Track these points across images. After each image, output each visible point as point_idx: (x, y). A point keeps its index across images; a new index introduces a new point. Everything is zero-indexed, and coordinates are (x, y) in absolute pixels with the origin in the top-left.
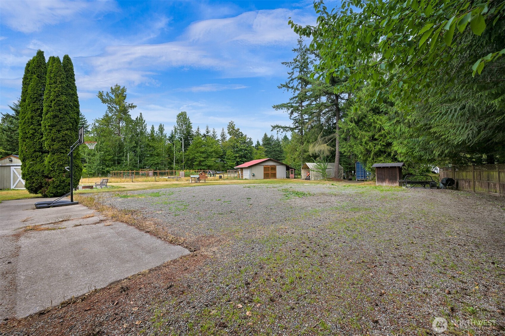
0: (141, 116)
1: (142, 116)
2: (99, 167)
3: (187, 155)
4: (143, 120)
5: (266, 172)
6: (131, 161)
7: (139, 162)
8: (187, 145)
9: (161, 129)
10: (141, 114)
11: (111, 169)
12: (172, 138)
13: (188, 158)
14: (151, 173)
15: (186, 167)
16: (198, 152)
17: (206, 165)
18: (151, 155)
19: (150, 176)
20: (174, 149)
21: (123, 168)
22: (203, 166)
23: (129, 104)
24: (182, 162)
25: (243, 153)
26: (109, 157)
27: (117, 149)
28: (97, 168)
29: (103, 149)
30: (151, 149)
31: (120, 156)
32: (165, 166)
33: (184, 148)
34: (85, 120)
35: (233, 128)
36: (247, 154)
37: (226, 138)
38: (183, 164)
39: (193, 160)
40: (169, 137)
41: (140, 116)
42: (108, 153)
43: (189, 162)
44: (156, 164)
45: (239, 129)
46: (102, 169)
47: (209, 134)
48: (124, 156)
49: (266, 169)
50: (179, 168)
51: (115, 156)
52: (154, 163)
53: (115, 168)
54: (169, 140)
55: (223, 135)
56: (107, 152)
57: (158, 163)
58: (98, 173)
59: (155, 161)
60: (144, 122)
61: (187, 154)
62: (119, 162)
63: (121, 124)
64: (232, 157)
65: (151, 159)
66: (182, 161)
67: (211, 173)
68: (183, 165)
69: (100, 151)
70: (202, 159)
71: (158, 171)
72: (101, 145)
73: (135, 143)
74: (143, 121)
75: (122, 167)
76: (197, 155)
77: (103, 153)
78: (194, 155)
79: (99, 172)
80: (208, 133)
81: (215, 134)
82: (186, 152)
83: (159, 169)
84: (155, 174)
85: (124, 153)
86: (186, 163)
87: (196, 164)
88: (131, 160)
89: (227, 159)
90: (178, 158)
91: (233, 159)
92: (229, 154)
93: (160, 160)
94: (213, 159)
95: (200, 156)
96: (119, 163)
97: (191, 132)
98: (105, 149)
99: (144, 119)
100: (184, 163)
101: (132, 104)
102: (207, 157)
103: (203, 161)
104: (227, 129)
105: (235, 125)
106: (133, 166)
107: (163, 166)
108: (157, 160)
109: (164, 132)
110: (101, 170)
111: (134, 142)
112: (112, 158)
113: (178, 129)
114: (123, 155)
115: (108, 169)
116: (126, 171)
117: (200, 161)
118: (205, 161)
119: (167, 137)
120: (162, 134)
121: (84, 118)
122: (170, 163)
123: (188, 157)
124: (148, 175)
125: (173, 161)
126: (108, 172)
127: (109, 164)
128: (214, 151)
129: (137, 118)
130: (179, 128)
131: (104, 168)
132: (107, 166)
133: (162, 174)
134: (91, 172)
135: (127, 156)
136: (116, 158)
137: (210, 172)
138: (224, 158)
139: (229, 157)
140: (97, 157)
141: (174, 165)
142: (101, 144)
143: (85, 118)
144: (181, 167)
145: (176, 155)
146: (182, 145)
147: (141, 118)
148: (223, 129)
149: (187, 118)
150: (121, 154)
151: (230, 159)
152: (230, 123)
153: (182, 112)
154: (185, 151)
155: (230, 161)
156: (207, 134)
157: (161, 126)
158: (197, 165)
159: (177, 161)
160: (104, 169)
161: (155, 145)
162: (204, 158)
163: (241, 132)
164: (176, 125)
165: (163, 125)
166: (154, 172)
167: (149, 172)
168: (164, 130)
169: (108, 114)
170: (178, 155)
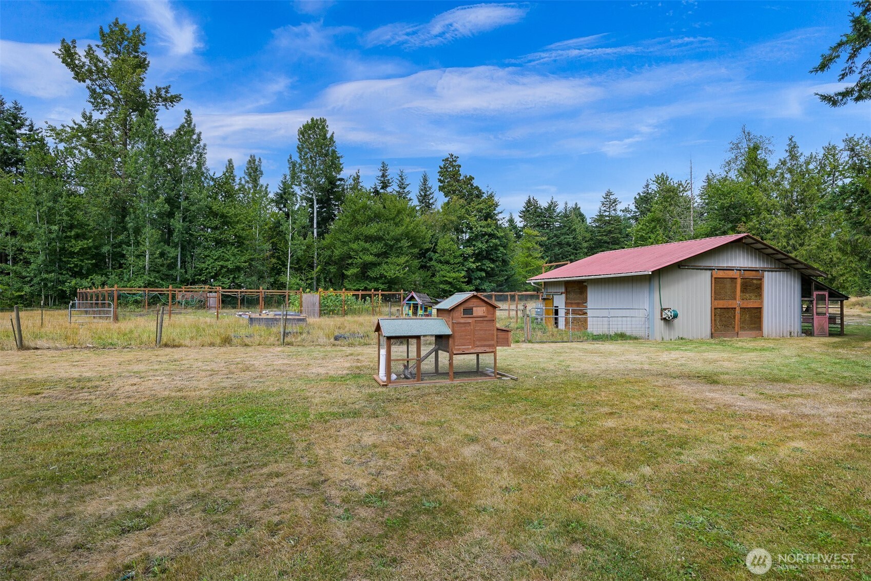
0: (189, 121)
1: (191, 123)
3: (328, 247)
4: (193, 131)
5: (722, 304)
7: (182, 263)
8: (325, 220)
9: (254, 170)
10: (188, 113)
11: (85, 283)
12: (283, 198)
13: (330, 257)
14: (213, 299)
15: (323, 283)
16: (357, 238)
17: (382, 276)
18: (219, 243)
19: (210, 308)
20: (288, 226)
21: (129, 280)
22: (375, 279)
23: (158, 89)
24: (311, 266)
25: (484, 247)
30: (217, 222)
31: (120, 245)
32: (261, 277)
33: (319, 226)
35: (455, 176)
36: (496, 247)
37: (432, 204)
38: (314, 274)
39: (343, 262)
40: (277, 194)
41: (187, 121)
43: (333, 269)
44: (230, 271)
45: (471, 178)
47: (389, 190)
48: (128, 244)
49: (720, 286)
50: (303, 284)
52: (222, 267)
54: (277, 203)
55: (425, 195)
56: (71, 227)
57: (238, 269)
58: (46, 297)
59: (227, 260)
60: (199, 139)
61: (325, 243)
64: (455, 257)
65: (216, 254)
66: (313, 263)
67: (419, 302)
68: (315, 276)
70: (370, 258)
74: (195, 137)
75: (125, 279)
76: (355, 246)
78: (345, 248)
80: (385, 186)
81: (406, 190)
82: (324, 239)
84: (228, 301)
85: (130, 233)
86: (323, 270)
87: (353, 275)
89: (440, 262)
90: (300, 253)
91: (457, 261)
92: (447, 246)
93: (243, 259)
94: (402, 260)
95: (365, 250)
97: (338, 183)
98: (65, 218)
99: (197, 131)
100: (316, 270)
101: (167, 89)
102: (385, 255)
103: (374, 265)
104: (437, 176)
105: (460, 166)
106: (160, 275)
107: (254, 278)
108: (234, 257)
109: (262, 181)
110: (53, 285)
112: (91, 247)
113: (302, 171)
114: (128, 238)
117: (366, 267)
118: (379, 264)
119: (271, 195)
120: (255, 186)
122: (277, 271)
123: (329, 253)
124: (202, 305)
125: (285, 266)
126: (76, 292)
127: (82, 267)
128: (407, 235)
129: (179, 128)
130: (304, 168)
133: (250, 302)
137: (412, 298)
138: (431, 259)
139: (447, 257)
141: (288, 277)
144: (309, 282)
145: (295, 246)
146: (312, 220)
147: (189, 125)
148: (425, 180)
149: (328, 136)
150: (122, 237)
151: (447, 263)
152: (447, 160)
153: (312, 120)
154: (320, 234)
155: (446, 267)
156: (382, 191)
157: (252, 162)
158: (356, 276)
159: (297, 263)
162: (377, 255)
163: (477, 188)
164: (296, 158)
165: (260, 159)
166: (222, 295)
167: (208, 294)
168: (262, 174)
169: (90, 113)
170: (301, 246)
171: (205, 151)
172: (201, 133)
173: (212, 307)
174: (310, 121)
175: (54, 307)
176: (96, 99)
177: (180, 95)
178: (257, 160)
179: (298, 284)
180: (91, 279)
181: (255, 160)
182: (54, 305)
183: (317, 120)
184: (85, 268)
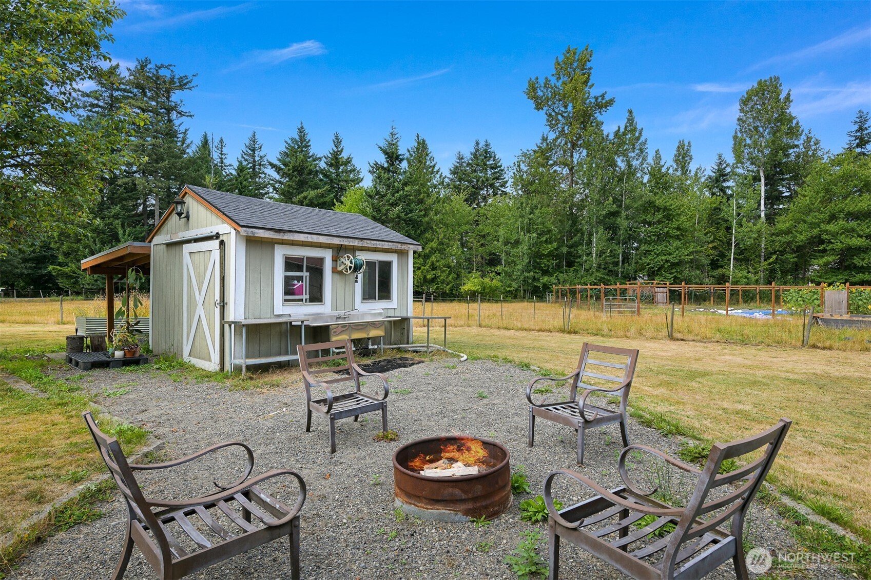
0: (631, 120)
1: (633, 120)
2: (526, 274)
4: (635, 130)
6: (600, 256)
7: (623, 261)
9: (683, 156)
10: (630, 113)
14: (661, 294)
19: (658, 303)
20: (732, 212)
21: (582, 277)
23: (596, 98)
26: (550, 246)
27: (567, 225)
28: (522, 277)
29: (535, 227)
30: (659, 216)
31: (574, 245)
32: (703, 270)
33: (766, 207)
34: (502, 168)
39: (810, 249)
40: (710, 177)
41: (629, 121)
42: (548, 236)
44: (674, 265)
46: (534, 279)
48: (582, 244)
51: (562, 246)
52: (667, 261)
53: (562, 276)
56: (543, 233)
57: (681, 263)
58: (525, 291)
59: (670, 254)
60: (640, 134)
62: (570, 261)
63: (576, 156)
65: (659, 248)
69: (529, 232)
70: (857, 242)
71: (683, 288)
72: (531, 216)
73: (615, 200)
74: (637, 134)
75: (579, 276)
76: (830, 227)
77: (535, 235)
78: (815, 231)
79: (526, 288)
83: (688, 282)
84: (674, 297)
85: (583, 234)
88: (600, 254)
93: (687, 252)
95: (848, 231)
96: (570, 264)
98: (540, 227)
99: (639, 128)
100: (769, 260)
101: (603, 96)
106: (606, 271)
107: (699, 272)
108: (676, 250)
109: (693, 167)
110: (530, 281)
111: (611, 199)
112: (556, 249)
114: (582, 239)
115: (545, 279)
116: (589, 286)
117: (850, 253)
119: (703, 180)
120: (685, 171)
121: (499, 164)
124: (651, 300)
125: (728, 257)
126: (546, 287)
127: (548, 266)
129: (619, 130)
131: (537, 276)
132: (545, 273)
134: (510, 286)
135: (590, 243)
136: (565, 250)
140: (523, 248)
141: (731, 270)
142: (530, 214)
143: (501, 166)
145: (741, 234)
146: (759, 200)
147: (631, 125)
149: (782, 97)
150: (576, 239)
154: (768, 217)
157: (681, 147)
159: (742, 253)
160: (538, 280)
161: (673, 204)
165: (689, 143)
166: (669, 290)
167: (656, 289)
168: (691, 158)
169: (547, 135)
170: (751, 233)
171: (646, 146)
172: (642, 129)
173: (660, 303)
174: (756, 85)
175: (530, 300)
176: (552, 122)
177: (614, 98)
178: (686, 144)
179: (746, 277)
180: (556, 276)
181: (684, 145)
182: (529, 298)
183: (765, 81)
184: (551, 267)
